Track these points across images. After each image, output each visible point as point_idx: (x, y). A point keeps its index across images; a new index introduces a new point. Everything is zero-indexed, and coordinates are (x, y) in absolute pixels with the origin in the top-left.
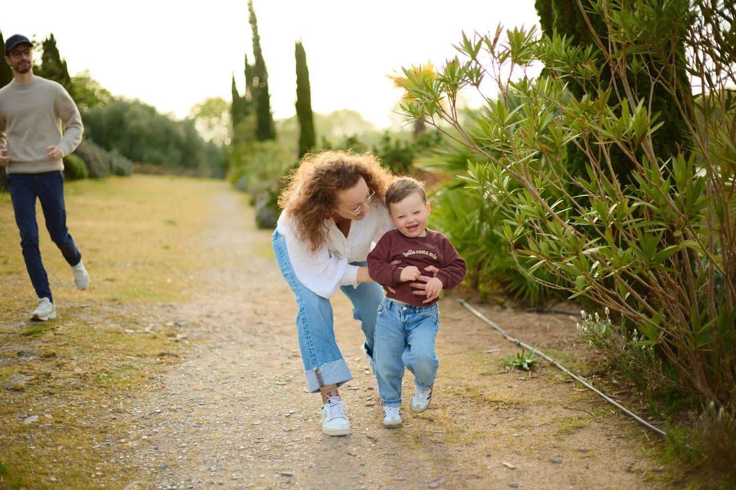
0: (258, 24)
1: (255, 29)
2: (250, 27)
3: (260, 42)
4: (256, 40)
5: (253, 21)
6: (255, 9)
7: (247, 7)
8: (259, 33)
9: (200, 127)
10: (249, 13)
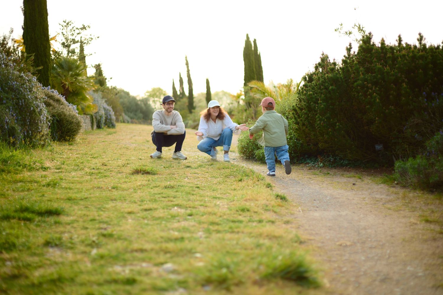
0: (189, 65)
1: (188, 67)
2: (186, 66)
3: (190, 72)
4: (188, 71)
5: (187, 64)
6: (188, 60)
7: (185, 59)
8: (189, 69)
9: (151, 103)
10: (186, 61)
